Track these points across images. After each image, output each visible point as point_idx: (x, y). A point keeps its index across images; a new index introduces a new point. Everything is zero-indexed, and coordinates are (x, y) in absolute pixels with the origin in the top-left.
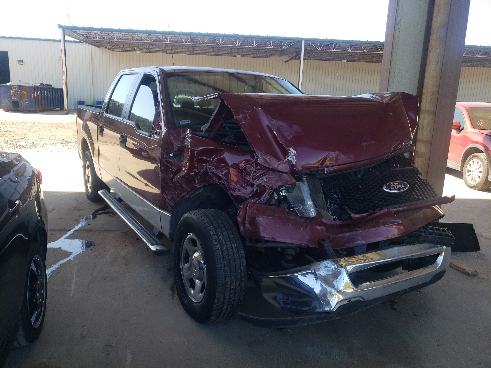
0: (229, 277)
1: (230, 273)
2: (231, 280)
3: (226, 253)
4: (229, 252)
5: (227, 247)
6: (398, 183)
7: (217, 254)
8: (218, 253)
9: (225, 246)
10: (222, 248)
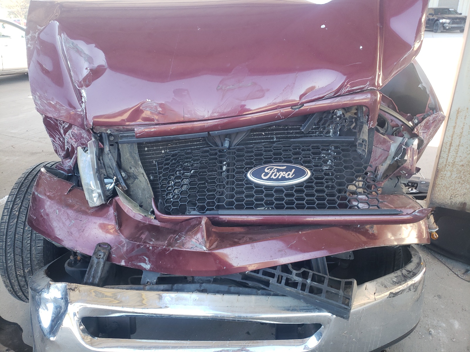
0: (11, 261)
1: (14, 256)
2: (15, 265)
3: (13, 230)
4: (18, 229)
5: (17, 222)
6: (285, 167)
7: (1, 228)
8: (3, 228)
9: (16, 220)
10: (11, 221)
